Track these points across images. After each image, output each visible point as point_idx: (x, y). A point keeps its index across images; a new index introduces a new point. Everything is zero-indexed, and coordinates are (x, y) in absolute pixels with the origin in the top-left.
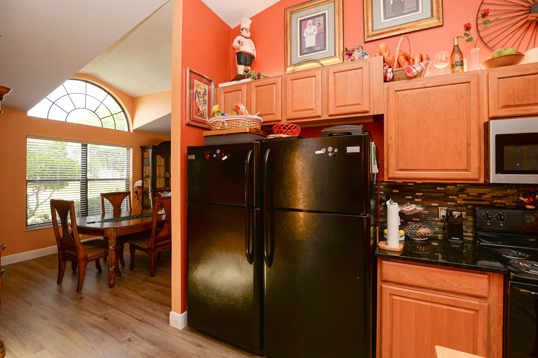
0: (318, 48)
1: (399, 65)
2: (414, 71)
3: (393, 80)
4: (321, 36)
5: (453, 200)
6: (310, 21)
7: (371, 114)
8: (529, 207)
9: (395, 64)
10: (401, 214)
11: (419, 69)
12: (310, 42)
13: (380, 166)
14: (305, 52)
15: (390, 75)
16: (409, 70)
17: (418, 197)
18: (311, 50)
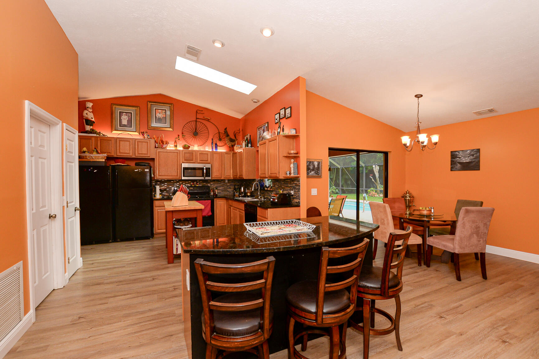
0: (128, 126)
1: (160, 144)
2: (164, 147)
3: (157, 148)
4: (130, 121)
5: (175, 185)
6: (124, 113)
7: (150, 158)
8: (193, 186)
9: (158, 143)
10: (160, 190)
11: (165, 146)
12: (125, 122)
13: (154, 175)
14: (122, 126)
15: (157, 146)
16: (162, 146)
17: (166, 185)
18: (125, 126)
